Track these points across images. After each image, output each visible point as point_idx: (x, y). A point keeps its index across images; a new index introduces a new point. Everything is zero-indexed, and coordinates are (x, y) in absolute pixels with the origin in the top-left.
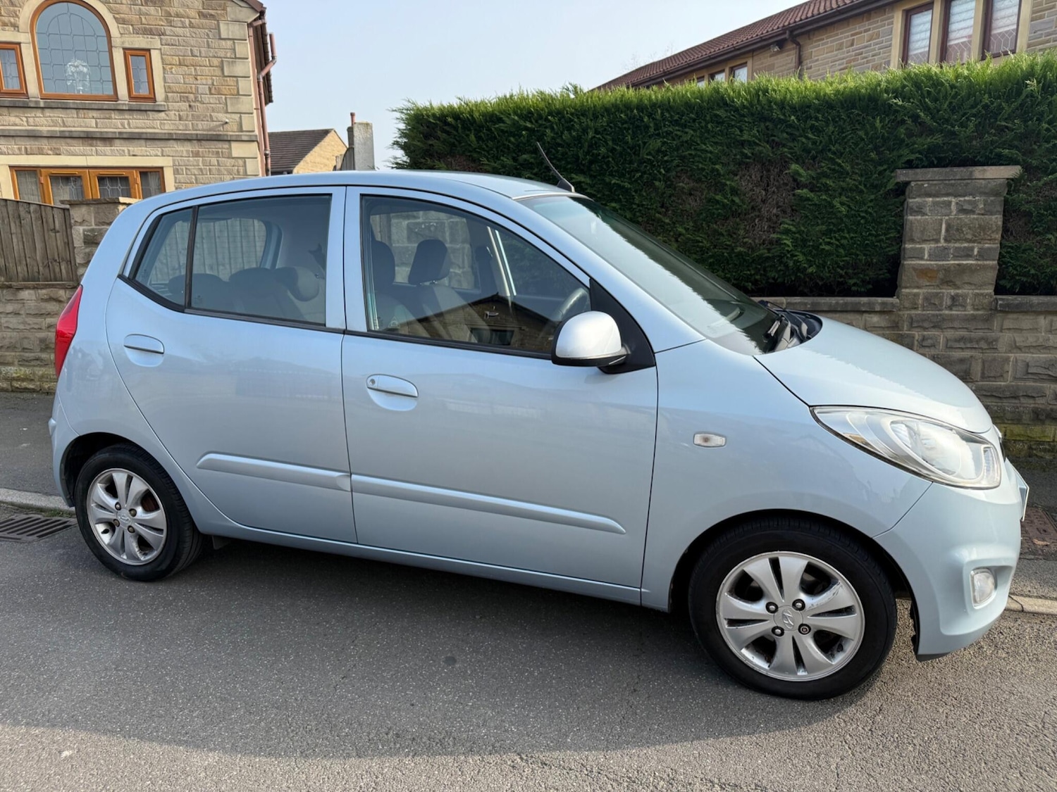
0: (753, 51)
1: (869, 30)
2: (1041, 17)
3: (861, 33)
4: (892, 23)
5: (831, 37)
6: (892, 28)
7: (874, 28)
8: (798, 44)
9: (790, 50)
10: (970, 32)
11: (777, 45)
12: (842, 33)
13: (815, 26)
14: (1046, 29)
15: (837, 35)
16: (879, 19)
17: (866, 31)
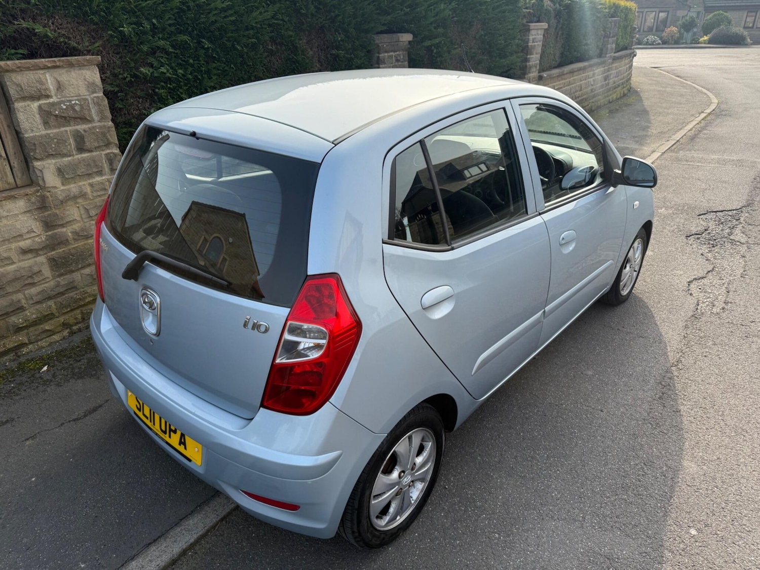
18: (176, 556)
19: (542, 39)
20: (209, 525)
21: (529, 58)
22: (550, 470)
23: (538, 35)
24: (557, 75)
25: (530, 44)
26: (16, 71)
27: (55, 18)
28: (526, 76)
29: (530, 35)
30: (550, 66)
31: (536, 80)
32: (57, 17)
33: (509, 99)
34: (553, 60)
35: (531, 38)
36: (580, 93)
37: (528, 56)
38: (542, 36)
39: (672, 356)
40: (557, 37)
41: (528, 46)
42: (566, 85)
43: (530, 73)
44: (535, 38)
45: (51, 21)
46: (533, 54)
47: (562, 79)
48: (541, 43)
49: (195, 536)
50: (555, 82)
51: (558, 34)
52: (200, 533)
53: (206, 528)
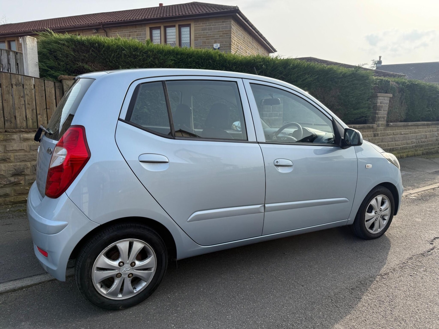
0: (83, 30)
1: (136, 32)
2: (198, 40)
3: (133, 32)
4: (145, 31)
5: (121, 31)
6: (146, 33)
7: (138, 32)
8: (105, 31)
9: (102, 33)
10: (175, 40)
11: (96, 30)
12: (125, 31)
13: (114, 25)
14: (200, 44)
15: (123, 31)
16: (140, 28)
17: (135, 32)
18: (17, 288)
19: (389, 102)
20: (43, 281)
21: (378, 112)
22: (238, 305)
23: (385, 100)
24: (403, 125)
25: (378, 104)
26: (68, 80)
27: (95, 63)
28: (375, 122)
29: (378, 99)
30: (396, 120)
31: (384, 126)
32: (96, 63)
33: (242, 78)
34: (399, 116)
35: (379, 101)
36: (426, 140)
37: (377, 111)
38: (388, 101)
39: (383, 270)
40: (402, 103)
41: (377, 105)
42: (411, 133)
43: (379, 121)
44: (382, 102)
45: (93, 64)
46: (381, 111)
47: (408, 129)
48: (388, 105)
49: (32, 283)
50: (402, 130)
51: (402, 102)
52: (35, 282)
53: (40, 281)
